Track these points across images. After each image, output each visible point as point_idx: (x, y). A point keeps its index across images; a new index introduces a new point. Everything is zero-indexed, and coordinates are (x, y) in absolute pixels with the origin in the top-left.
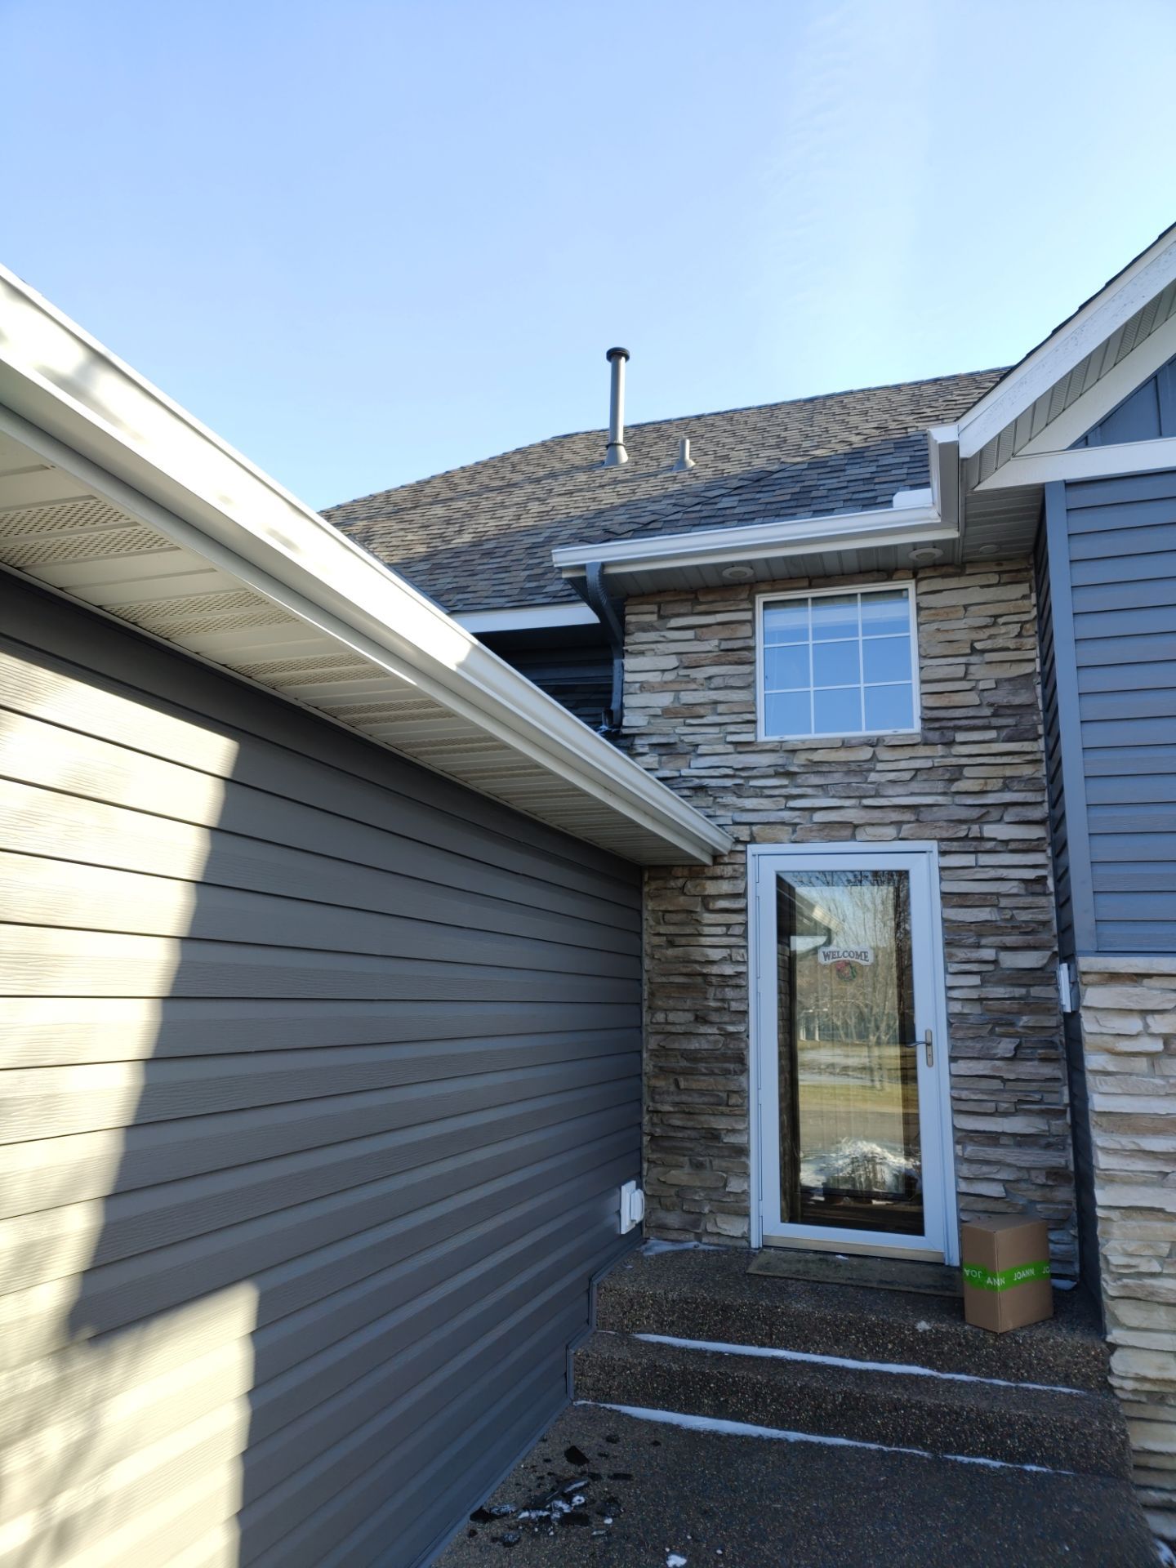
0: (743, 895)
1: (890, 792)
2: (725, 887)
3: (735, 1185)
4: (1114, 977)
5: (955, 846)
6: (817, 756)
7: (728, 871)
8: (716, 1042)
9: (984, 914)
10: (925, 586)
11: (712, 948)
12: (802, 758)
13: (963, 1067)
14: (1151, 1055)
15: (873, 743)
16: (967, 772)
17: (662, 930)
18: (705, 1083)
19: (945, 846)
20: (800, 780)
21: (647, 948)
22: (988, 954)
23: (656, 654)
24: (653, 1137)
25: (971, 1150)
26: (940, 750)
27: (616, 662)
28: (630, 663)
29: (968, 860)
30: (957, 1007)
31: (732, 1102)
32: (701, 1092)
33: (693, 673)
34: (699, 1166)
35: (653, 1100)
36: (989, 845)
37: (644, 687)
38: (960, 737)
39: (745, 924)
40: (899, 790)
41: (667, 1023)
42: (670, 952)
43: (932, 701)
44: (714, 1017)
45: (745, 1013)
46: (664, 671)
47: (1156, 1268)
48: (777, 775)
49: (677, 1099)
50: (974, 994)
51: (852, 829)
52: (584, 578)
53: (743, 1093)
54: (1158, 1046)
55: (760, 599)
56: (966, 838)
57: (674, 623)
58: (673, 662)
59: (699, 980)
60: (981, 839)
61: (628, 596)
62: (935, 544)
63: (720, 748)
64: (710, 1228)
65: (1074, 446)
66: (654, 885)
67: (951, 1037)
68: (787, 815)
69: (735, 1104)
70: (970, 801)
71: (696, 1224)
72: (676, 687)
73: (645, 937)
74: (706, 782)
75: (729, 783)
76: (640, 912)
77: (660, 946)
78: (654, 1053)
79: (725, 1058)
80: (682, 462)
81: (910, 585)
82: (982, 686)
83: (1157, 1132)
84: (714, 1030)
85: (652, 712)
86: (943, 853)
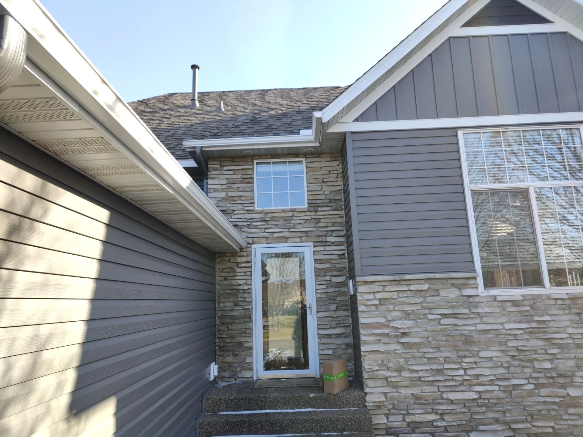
0: (250, 262)
1: (298, 226)
2: (244, 259)
3: (248, 360)
4: (366, 283)
5: (318, 244)
6: (275, 215)
7: (245, 254)
8: (241, 312)
9: (327, 266)
10: (308, 160)
11: (240, 280)
12: (269, 215)
13: (321, 314)
14: (376, 305)
15: (293, 211)
16: (322, 220)
17: (222, 275)
18: (238, 326)
19: (315, 244)
20: (269, 223)
21: (217, 281)
22: (328, 278)
23: (219, 179)
24: (219, 346)
25: (323, 340)
26: (313, 213)
27: (205, 181)
28: (210, 181)
29: (322, 248)
30: (319, 296)
31: (247, 332)
32: (237, 330)
33: (233, 186)
34: (236, 355)
35: (219, 334)
36: (328, 244)
37: (215, 190)
38: (319, 209)
39: (251, 272)
40: (301, 226)
41: (224, 307)
42: (225, 282)
43: (311, 198)
44: (241, 304)
45: (251, 302)
46: (222, 185)
47: (378, 368)
48: (262, 221)
49: (228, 333)
50: (324, 291)
51: (286, 239)
52: (195, 151)
53: (251, 329)
54: (378, 302)
55: (255, 162)
56: (321, 241)
57: (226, 168)
58: (225, 182)
59: (235, 291)
60: (326, 242)
61: (209, 158)
62: (312, 147)
63: (242, 212)
64: (240, 376)
65: (354, 121)
66: (219, 259)
67: (317, 305)
68: (265, 234)
69: (248, 333)
70: (322, 229)
71: (235, 375)
72: (227, 190)
73: (217, 278)
74: (238, 223)
75: (245, 224)
76: (215, 268)
77: (221, 280)
78: (220, 318)
80: (220, 109)
81: (304, 159)
82: (326, 193)
83: (377, 328)
84: (241, 308)
85: (218, 199)
86: (314, 246)
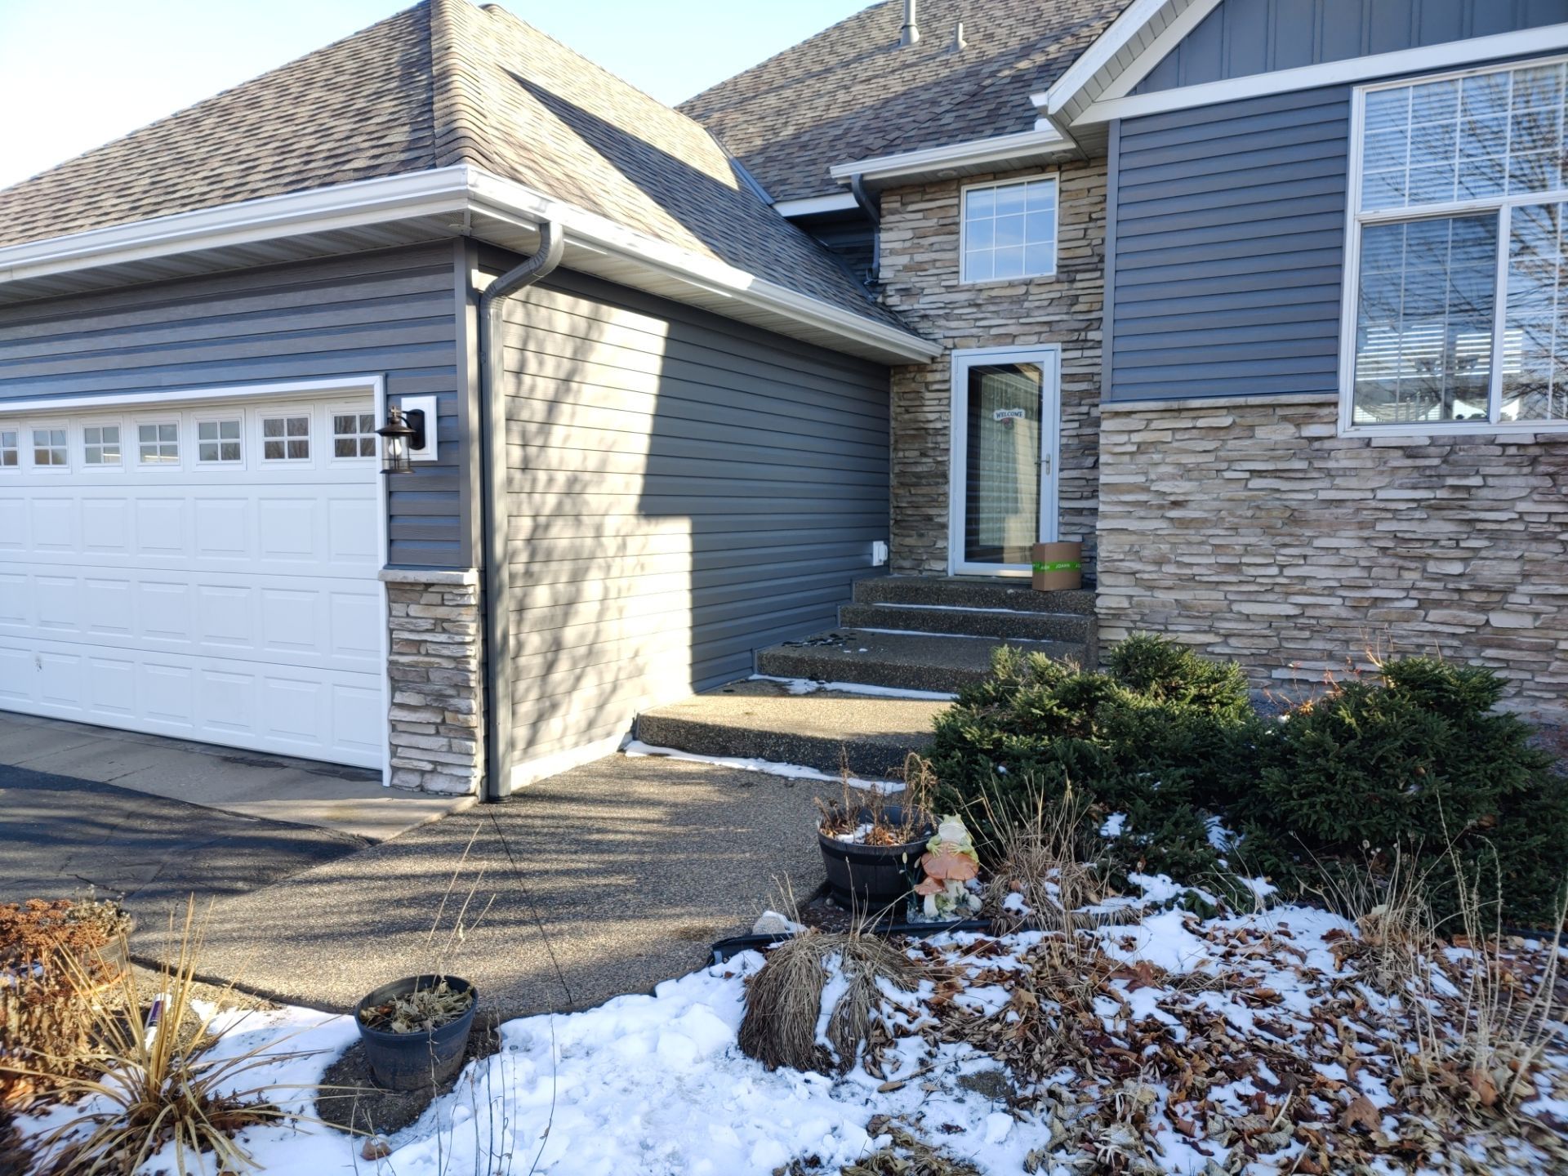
0: (948, 381)
1: (1036, 313)
2: (938, 376)
3: (940, 544)
4: (1117, 414)
5: (1071, 346)
6: (994, 293)
7: (940, 367)
8: (932, 467)
9: (1084, 386)
10: (1065, 176)
11: (930, 413)
12: (985, 295)
13: (1066, 474)
14: (1131, 454)
15: (1028, 283)
16: (1081, 299)
17: (902, 403)
18: (925, 490)
19: (1066, 346)
20: (984, 308)
21: (892, 414)
22: (1084, 409)
23: (900, 230)
24: (896, 521)
25: (1068, 519)
26: (1066, 286)
27: (876, 236)
28: (883, 236)
29: (1077, 354)
30: (1064, 441)
32: (923, 495)
33: (922, 241)
34: (921, 536)
35: (896, 501)
36: (1090, 344)
37: (893, 252)
38: (1079, 277)
39: (949, 398)
40: (1042, 312)
41: (904, 457)
42: (907, 416)
43: (1064, 254)
44: (931, 453)
45: (948, 450)
46: (904, 241)
47: (1121, 557)
48: (970, 306)
49: (910, 500)
50: (1074, 433)
51: (1012, 338)
52: (852, 183)
53: (946, 495)
54: (1135, 449)
55: (964, 189)
56: (1077, 341)
57: (911, 208)
58: (909, 234)
59: (922, 432)
60: (1086, 341)
61: (883, 191)
62: (1065, 151)
63: (937, 290)
64: (927, 567)
65: (1129, 94)
66: (897, 377)
67: (1061, 458)
68: (974, 331)
69: (941, 501)
70: (1081, 317)
71: (919, 565)
72: (911, 251)
73: (892, 409)
74: (928, 312)
75: (941, 312)
76: (888, 394)
77: (901, 413)
78: (897, 475)
79: (937, 476)
80: (956, 44)
81: (1056, 175)
82: (1095, 242)
83: (1129, 492)
84: (931, 460)
85: (897, 268)
86: (1064, 350)
